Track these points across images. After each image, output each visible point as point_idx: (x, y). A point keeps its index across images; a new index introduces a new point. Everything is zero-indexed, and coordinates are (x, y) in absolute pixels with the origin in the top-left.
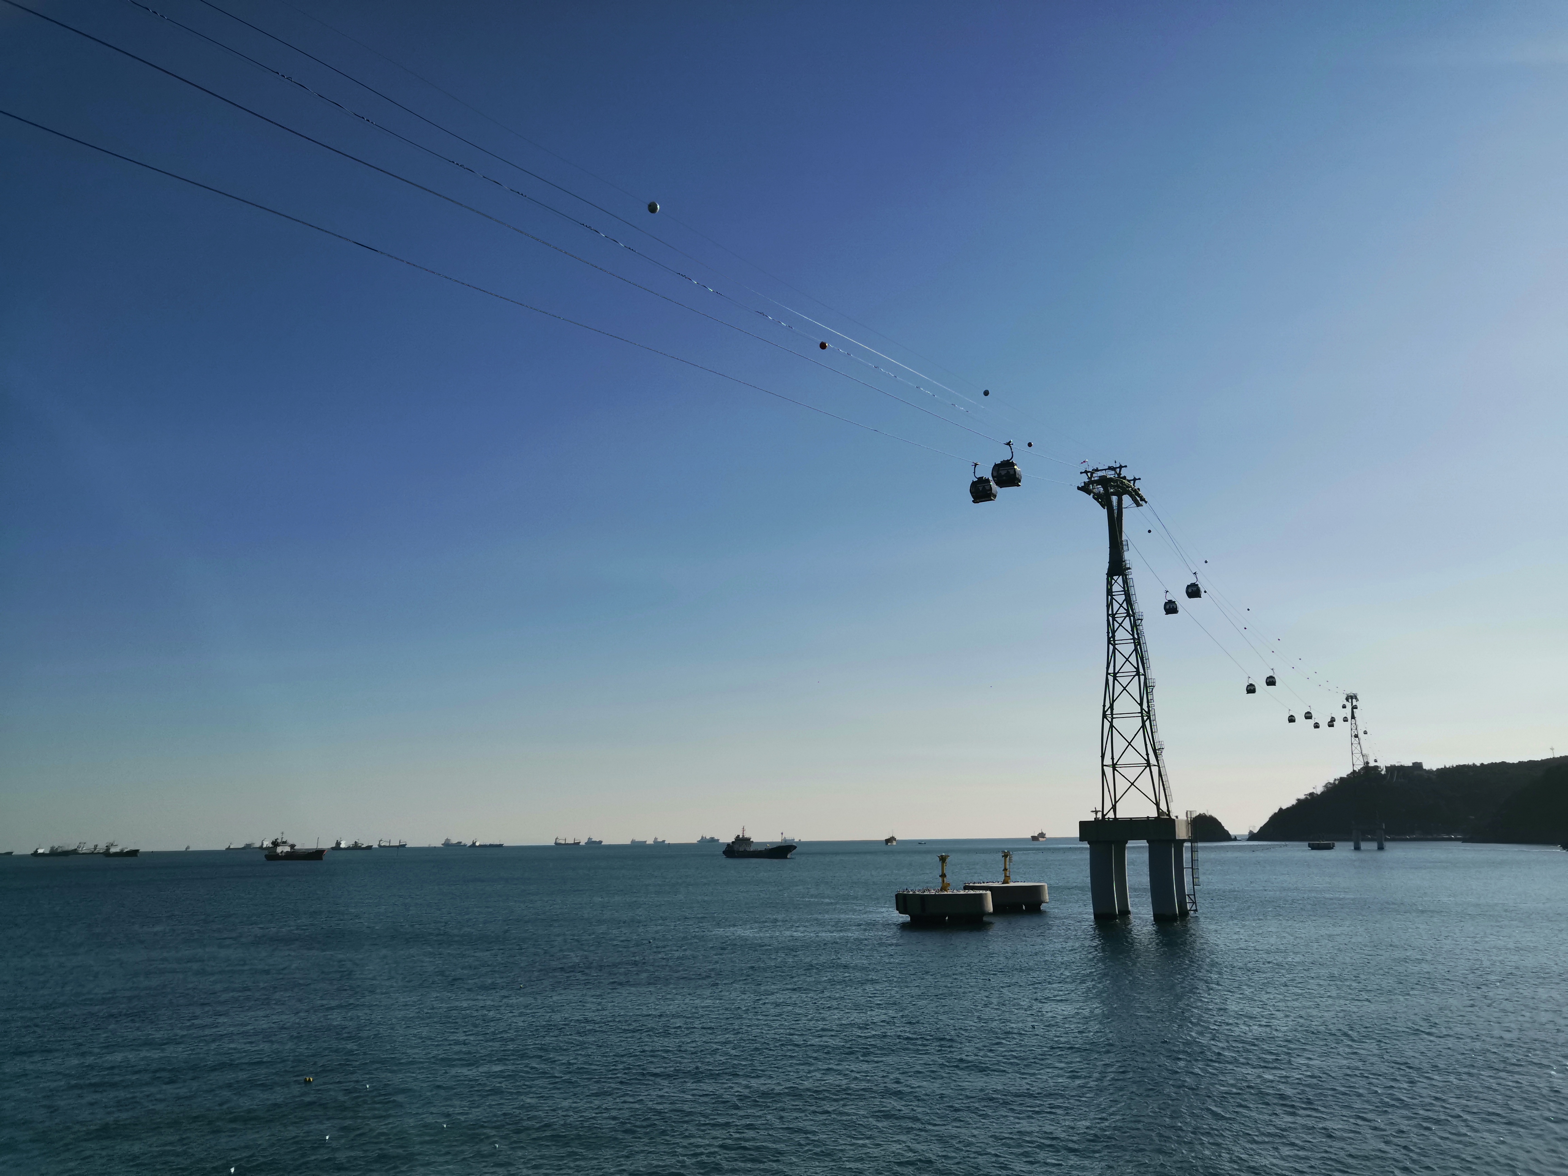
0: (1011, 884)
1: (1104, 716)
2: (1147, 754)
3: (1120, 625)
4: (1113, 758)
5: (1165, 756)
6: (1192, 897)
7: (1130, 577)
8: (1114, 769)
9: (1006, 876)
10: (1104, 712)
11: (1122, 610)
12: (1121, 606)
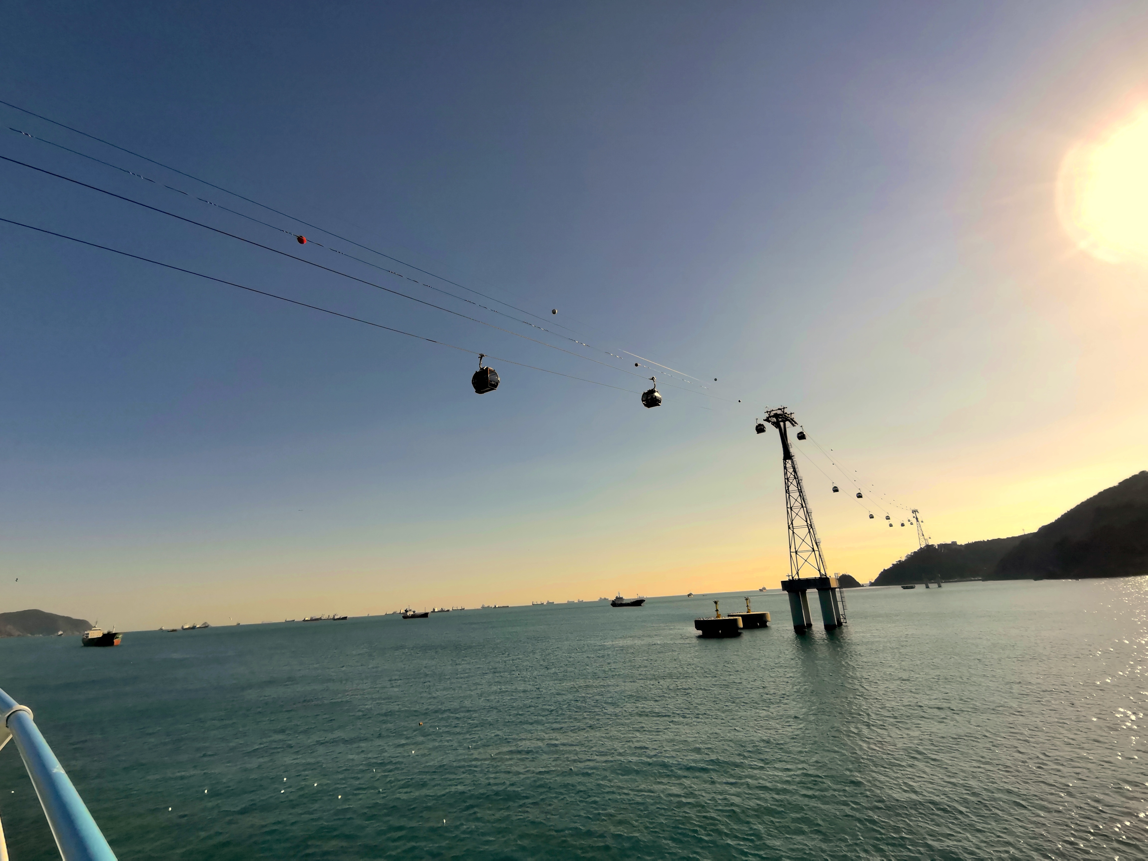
0: (751, 613)
1: (789, 528)
2: (813, 546)
3: (791, 483)
4: (795, 548)
5: (822, 546)
6: (844, 616)
7: (795, 460)
8: (796, 553)
9: (748, 609)
10: (789, 526)
11: (792, 476)
12: (791, 474)
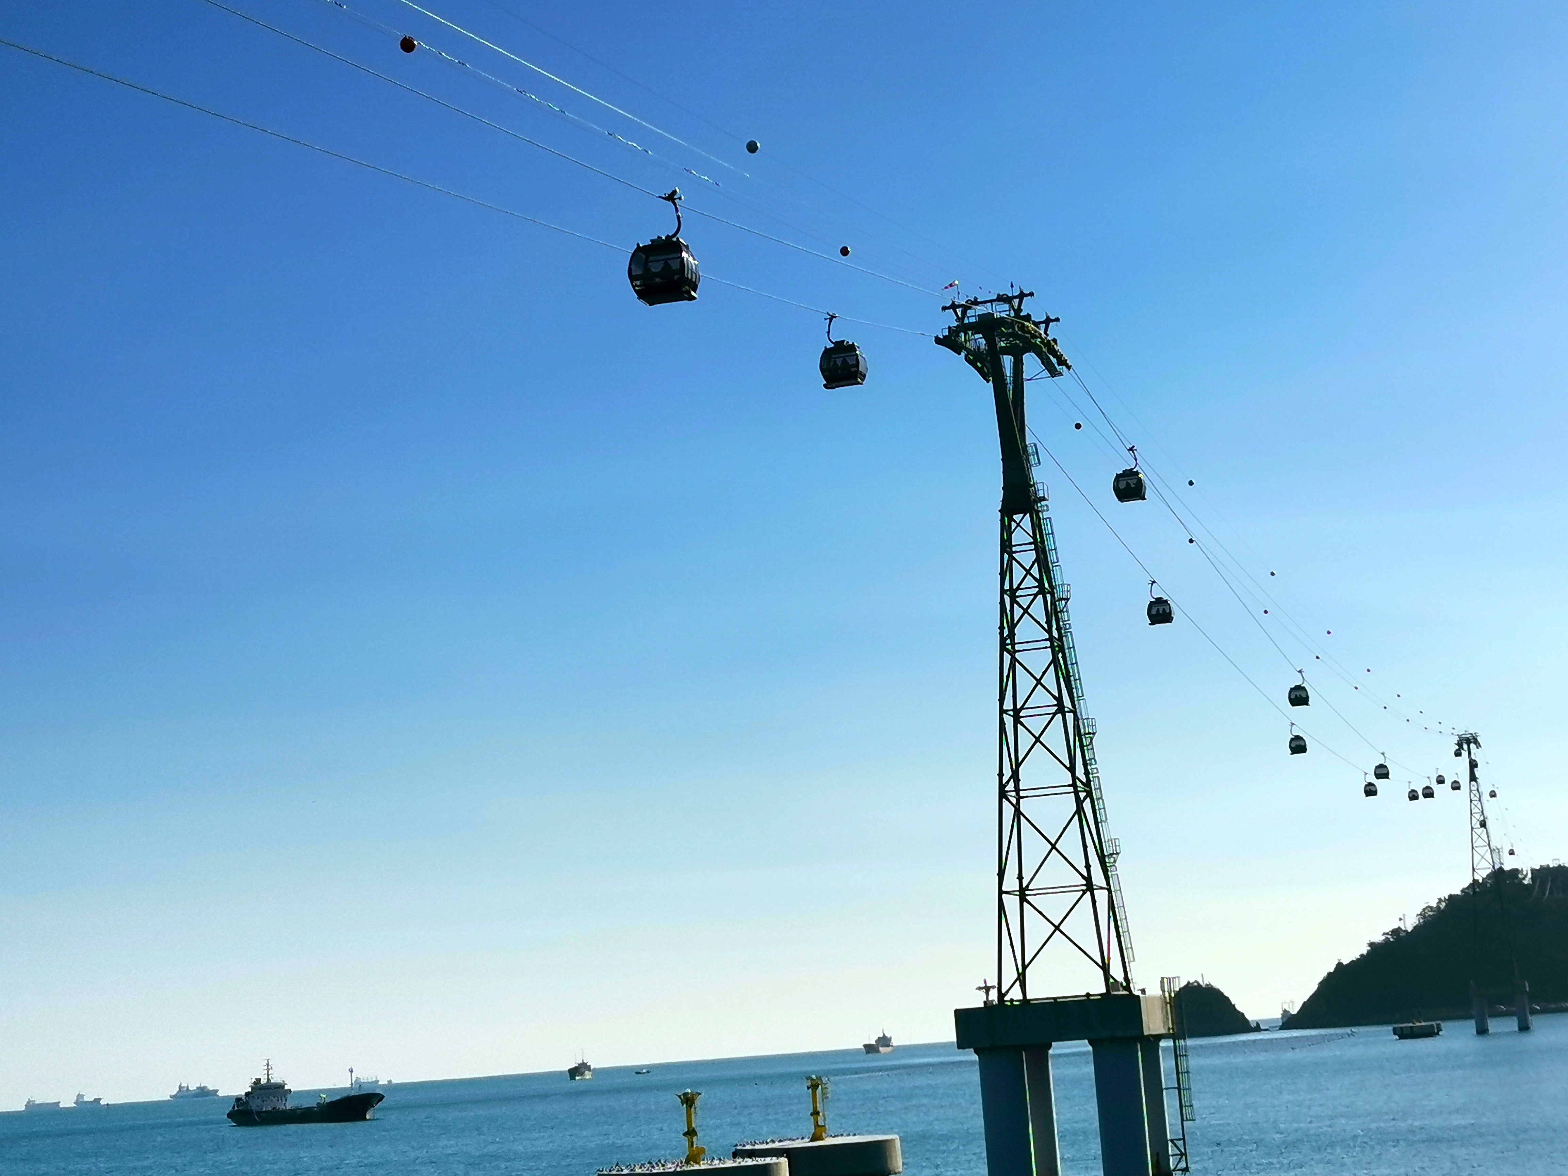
0: (828, 1141)
1: (1003, 794)
2: (1088, 866)
3: (1026, 611)
4: (1020, 878)
5: (1122, 868)
6: (1180, 1143)
7: (1046, 515)
8: (1023, 899)
9: (817, 1125)
10: (1002, 787)
11: (1030, 582)
12: (1028, 572)
